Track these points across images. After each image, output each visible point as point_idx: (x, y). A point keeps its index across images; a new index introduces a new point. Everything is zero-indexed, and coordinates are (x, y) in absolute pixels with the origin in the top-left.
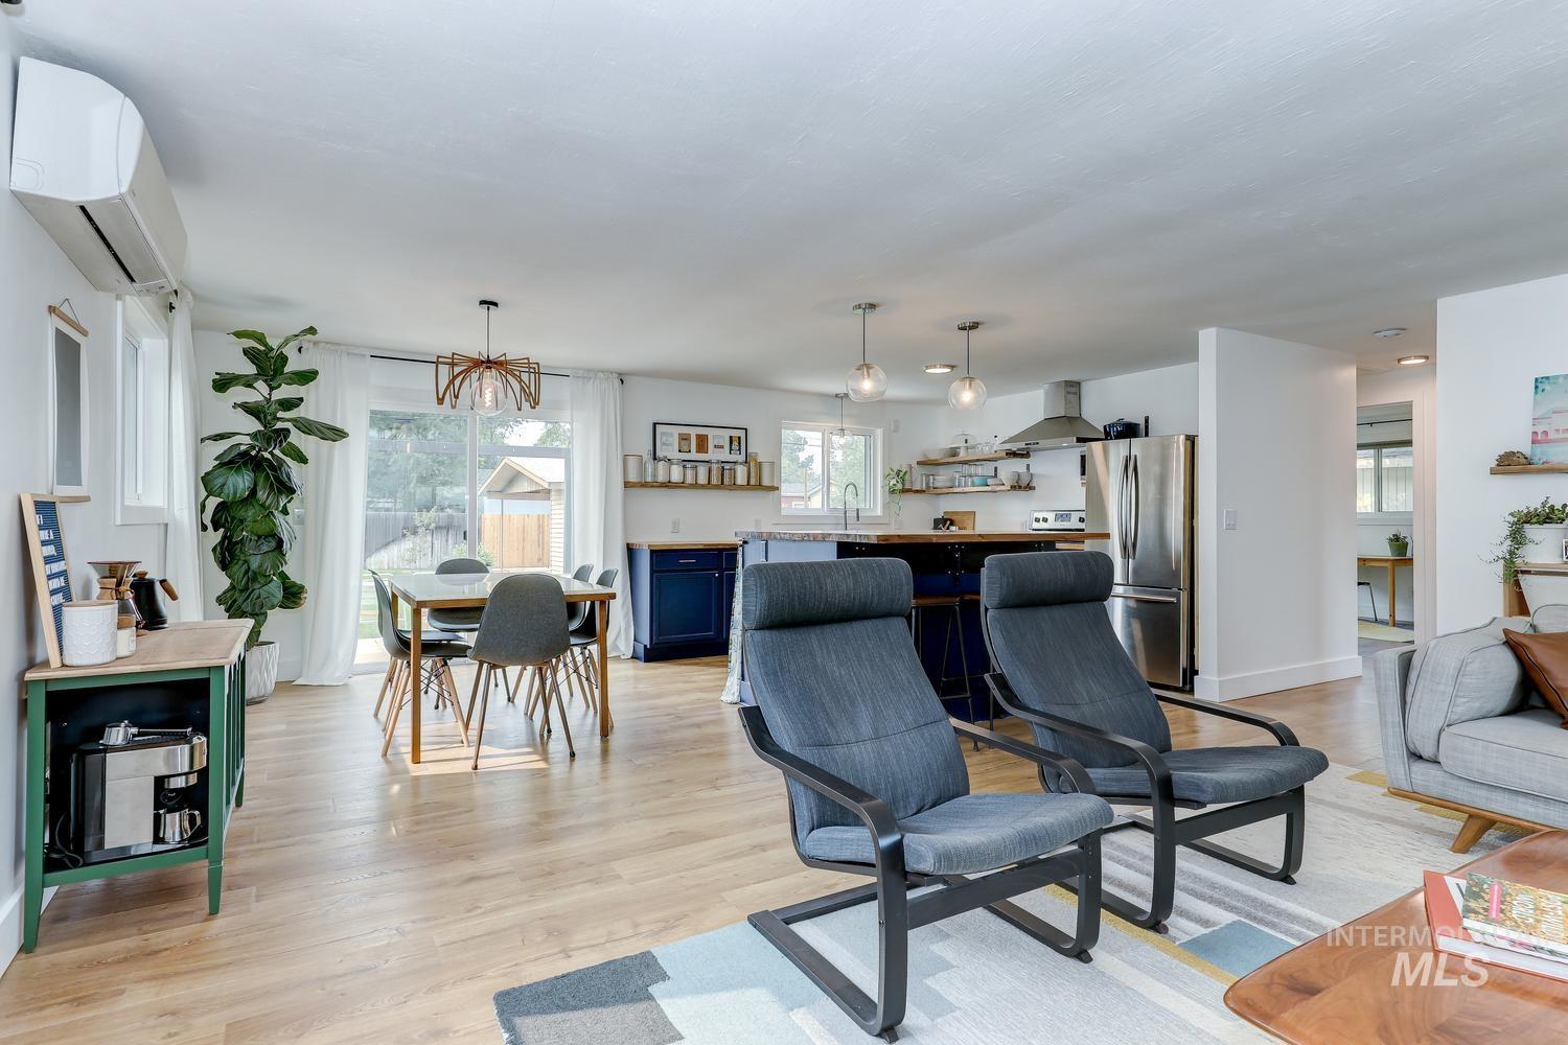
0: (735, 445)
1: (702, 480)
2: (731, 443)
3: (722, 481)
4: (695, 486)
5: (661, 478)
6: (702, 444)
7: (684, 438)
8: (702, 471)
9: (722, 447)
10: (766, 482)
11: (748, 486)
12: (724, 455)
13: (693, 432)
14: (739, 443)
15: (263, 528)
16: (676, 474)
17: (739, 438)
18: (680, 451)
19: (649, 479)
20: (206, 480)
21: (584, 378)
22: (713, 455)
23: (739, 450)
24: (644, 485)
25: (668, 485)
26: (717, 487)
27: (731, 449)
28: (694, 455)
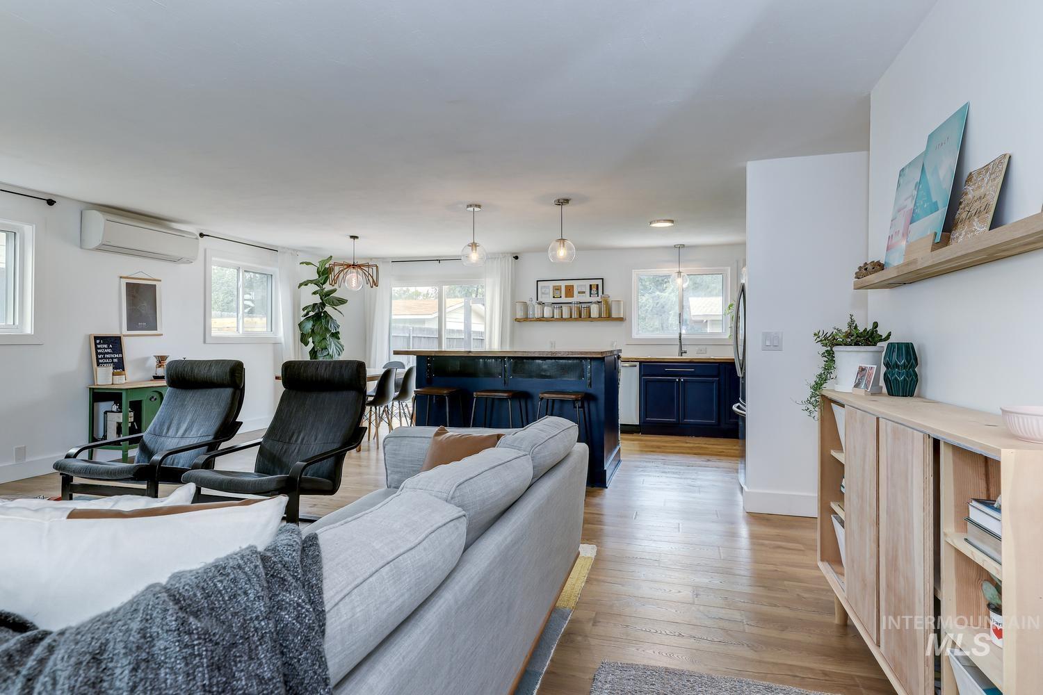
0: (594, 290)
1: (566, 315)
2: (591, 289)
3: (581, 315)
4: (562, 319)
5: (538, 315)
6: (570, 291)
7: (557, 289)
8: (566, 310)
9: (584, 292)
10: (614, 315)
11: (600, 318)
12: (586, 298)
13: (563, 284)
14: (597, 289)
15: (323, 344)
16: (547, 312)
17: (597, 285)
18: (554, 297)
19: (530, 316)
20: (300, 325)
21: (492, 258)
22: (577, 298)
23: (598, 293)
24: (526, 319)
25: (542, 319)
26: (576, 319)
27: (591, 294)
28: (564, 299)
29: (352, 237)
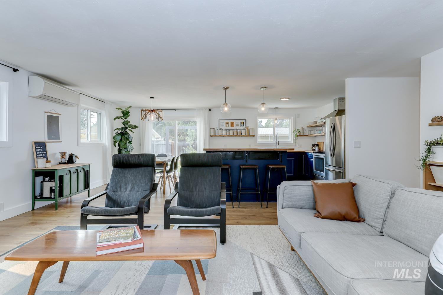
0: (242, 124)
1: (232, 134)
2: (241, 124)
3: (238, 134)
4: (230, 136)
5: (220, 134)
6: (232, 124)
7: (227, 123)
8: (231, 132)
9: (238, 125)
10: (251, 134)
11: (246, 135)
12: (239, 127)
13: (230, 122)
14: (244, 124)
15: (125, 147)
16: (224, 133)
17: (244, 122)
18: (226, 127)
19: (217, 134)
20: (114, 137)
21: (200, 110)
22: (235, 127)
23: (244, 125)
24: (215, 136)
25: (222, 136)
26: (236, 136)
27: (241, 126)
28: (230, 128)
29: (151, 98)
